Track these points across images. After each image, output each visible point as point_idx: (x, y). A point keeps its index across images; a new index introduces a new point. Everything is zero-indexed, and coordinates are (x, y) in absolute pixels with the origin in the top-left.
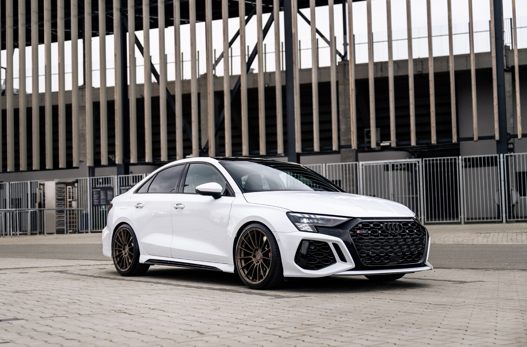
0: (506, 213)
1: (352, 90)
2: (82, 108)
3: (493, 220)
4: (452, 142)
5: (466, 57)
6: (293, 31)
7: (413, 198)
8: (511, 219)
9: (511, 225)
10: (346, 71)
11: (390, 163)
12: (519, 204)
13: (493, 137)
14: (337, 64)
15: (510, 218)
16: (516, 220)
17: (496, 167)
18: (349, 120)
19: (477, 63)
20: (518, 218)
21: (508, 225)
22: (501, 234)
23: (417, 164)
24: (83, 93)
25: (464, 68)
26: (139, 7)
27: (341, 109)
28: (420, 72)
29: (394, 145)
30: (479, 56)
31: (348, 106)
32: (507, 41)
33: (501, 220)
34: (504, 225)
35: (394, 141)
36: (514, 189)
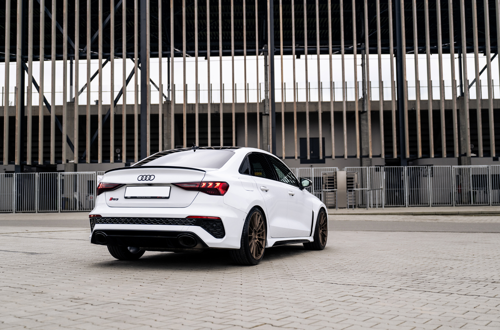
5: (242, 105)
10: (169, 108)
14: (163, 103)
18: (170, 140)
27: (165, 133)
28: (217, 112)
31: (169, 131)
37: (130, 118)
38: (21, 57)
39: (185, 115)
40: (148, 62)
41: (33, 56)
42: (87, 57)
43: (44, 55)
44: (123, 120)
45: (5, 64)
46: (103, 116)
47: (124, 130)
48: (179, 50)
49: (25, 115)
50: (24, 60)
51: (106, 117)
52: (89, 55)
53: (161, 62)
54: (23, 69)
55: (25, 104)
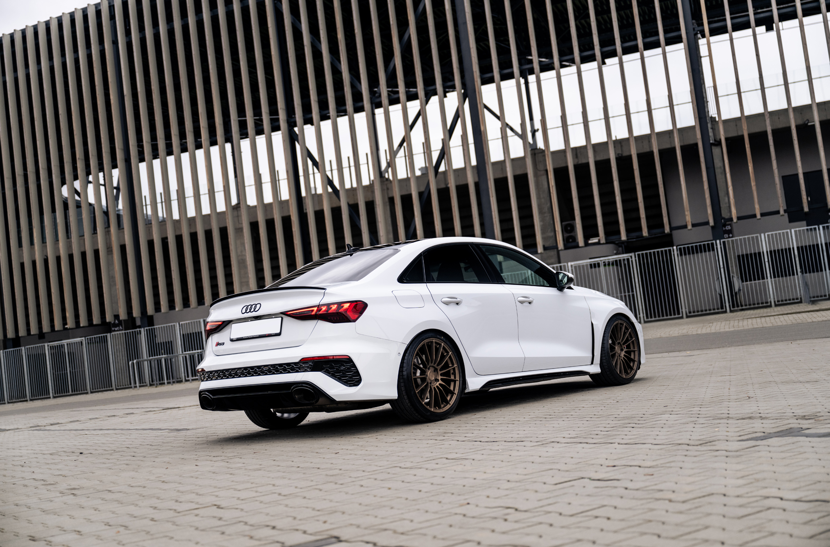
0: (729, 302)
1: (552, 186)
2: (239, 230)
3: (716, 311)
4: (664, 232)
5: (669, 133)
6: (482, 129)
7: (629, 296)
8: (735, 307)
9: (735, 314)
11: (601, 261)
12: (742, 291)
13: (707, 223)
15: (733, 307)
16: (740, 308)
17: (714, 252)
19: (681, 140)
20: (742, 306)
21: (732, 314)
22: (723, 323)
23: (630, 260)
24: (238, 213)
25: (668, 146)
26: (309, 116)
28: (620, 155)
29: (603, 241)
30: (682, 131)
32: (712, 111)
33: (725, 310)
34: (729, 315)
35: (602, 237)
36: (735, 275)
37: (462, 190)
38: (286, 122)
39: (550, 171)
40: (478, 92)
41: (320, 112)
42: (383, 102)
43: (337, 108)
44: (451, 195)
45: (266, 137)
46: (421, 194)
47: (455, 212)
48: (547, 59)
49: (305, 211)
50: (292, 124)
51: (426, 195)
52: (402, 96)
53: (501, 89)
54: (292, 139)
55: (304, 194)
